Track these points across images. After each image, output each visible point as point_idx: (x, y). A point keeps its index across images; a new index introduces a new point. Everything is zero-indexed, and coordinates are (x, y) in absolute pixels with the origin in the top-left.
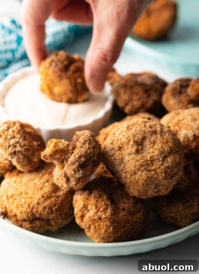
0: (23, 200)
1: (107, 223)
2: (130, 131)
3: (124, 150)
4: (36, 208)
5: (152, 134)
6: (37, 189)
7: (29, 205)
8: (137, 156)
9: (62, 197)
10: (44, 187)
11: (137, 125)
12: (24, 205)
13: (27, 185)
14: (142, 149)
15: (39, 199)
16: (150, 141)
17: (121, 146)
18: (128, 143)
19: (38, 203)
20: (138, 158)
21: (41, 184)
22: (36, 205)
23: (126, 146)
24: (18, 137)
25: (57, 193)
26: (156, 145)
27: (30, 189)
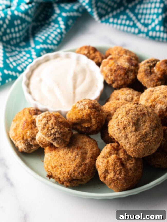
0: (64, 169)
1: (122, 181)
2: (128, 115)
3: (127, 129)
4: (73, 174)
5: (143, 116)
6: (72, 161)
7: (68, 173)
8: (136, 133)
9: (88, 163)
10: (76, 159)
11: (132, 111)
12: (65, 173)
13: (64, 158)
14: (138, 128)
15: (74, 168)
16: (142, 121)
17: (125, 126)
18: (129, 124)
19: (74, 171)
20: (137, 134)
21: (74, 157)
22: (73, 172)
23: (128, 127)
24: (56, 128)
25: (85, 161)
26: (146, 123)
27: (67, 161)
